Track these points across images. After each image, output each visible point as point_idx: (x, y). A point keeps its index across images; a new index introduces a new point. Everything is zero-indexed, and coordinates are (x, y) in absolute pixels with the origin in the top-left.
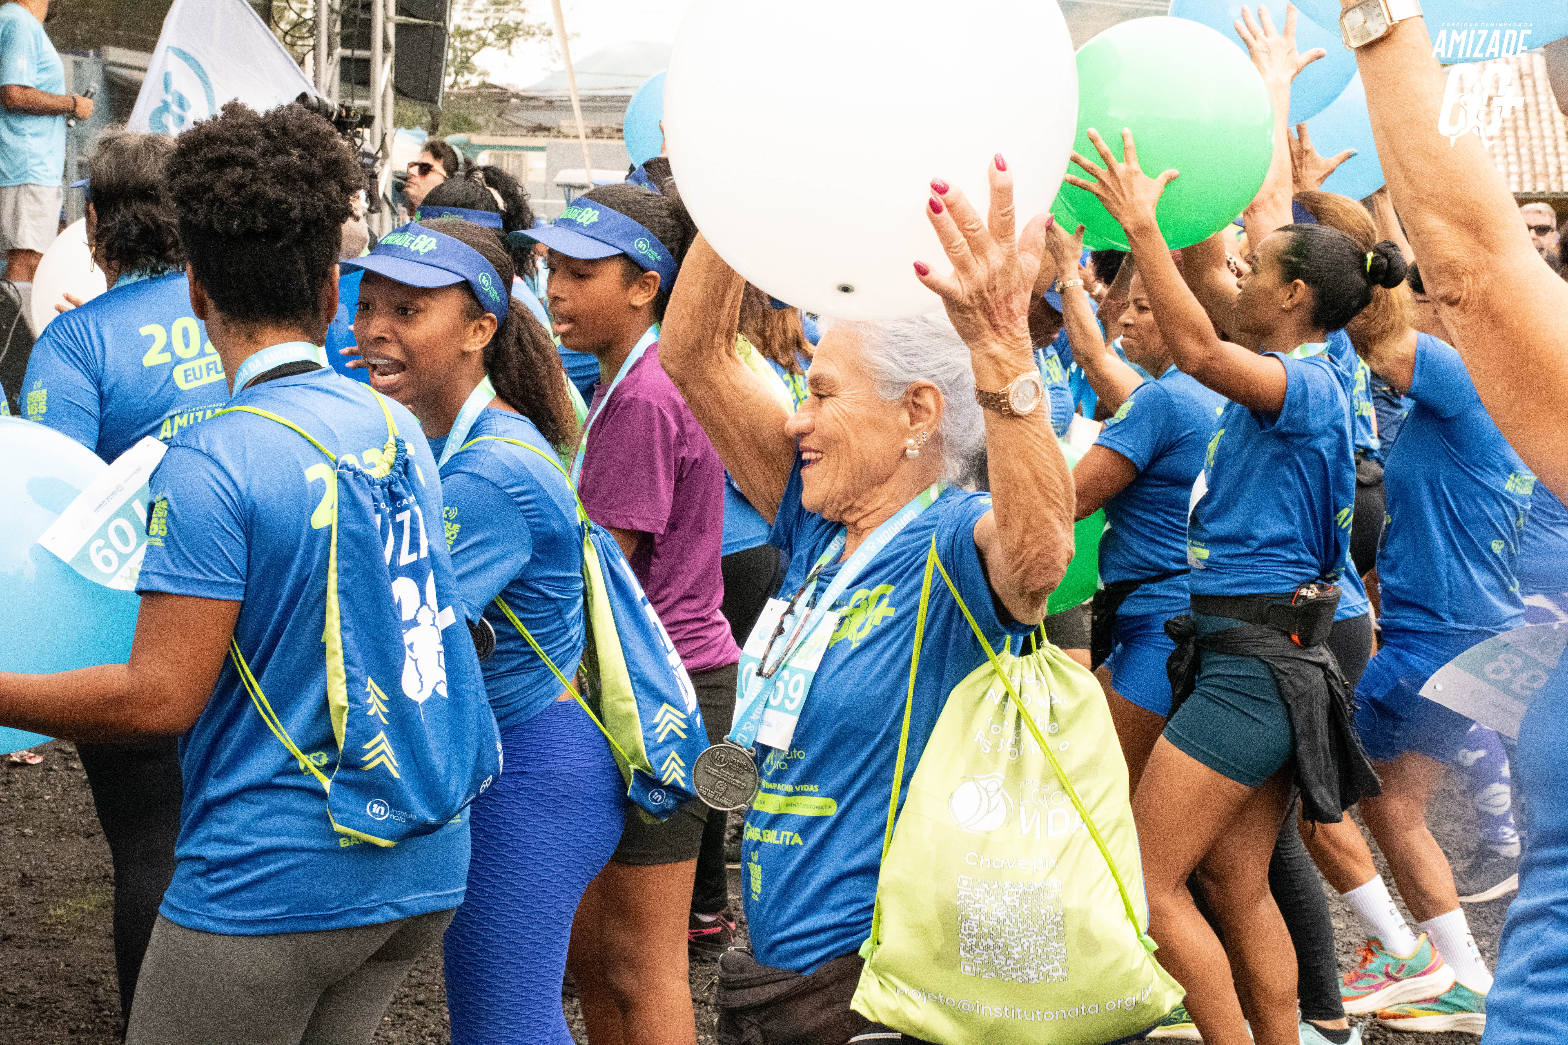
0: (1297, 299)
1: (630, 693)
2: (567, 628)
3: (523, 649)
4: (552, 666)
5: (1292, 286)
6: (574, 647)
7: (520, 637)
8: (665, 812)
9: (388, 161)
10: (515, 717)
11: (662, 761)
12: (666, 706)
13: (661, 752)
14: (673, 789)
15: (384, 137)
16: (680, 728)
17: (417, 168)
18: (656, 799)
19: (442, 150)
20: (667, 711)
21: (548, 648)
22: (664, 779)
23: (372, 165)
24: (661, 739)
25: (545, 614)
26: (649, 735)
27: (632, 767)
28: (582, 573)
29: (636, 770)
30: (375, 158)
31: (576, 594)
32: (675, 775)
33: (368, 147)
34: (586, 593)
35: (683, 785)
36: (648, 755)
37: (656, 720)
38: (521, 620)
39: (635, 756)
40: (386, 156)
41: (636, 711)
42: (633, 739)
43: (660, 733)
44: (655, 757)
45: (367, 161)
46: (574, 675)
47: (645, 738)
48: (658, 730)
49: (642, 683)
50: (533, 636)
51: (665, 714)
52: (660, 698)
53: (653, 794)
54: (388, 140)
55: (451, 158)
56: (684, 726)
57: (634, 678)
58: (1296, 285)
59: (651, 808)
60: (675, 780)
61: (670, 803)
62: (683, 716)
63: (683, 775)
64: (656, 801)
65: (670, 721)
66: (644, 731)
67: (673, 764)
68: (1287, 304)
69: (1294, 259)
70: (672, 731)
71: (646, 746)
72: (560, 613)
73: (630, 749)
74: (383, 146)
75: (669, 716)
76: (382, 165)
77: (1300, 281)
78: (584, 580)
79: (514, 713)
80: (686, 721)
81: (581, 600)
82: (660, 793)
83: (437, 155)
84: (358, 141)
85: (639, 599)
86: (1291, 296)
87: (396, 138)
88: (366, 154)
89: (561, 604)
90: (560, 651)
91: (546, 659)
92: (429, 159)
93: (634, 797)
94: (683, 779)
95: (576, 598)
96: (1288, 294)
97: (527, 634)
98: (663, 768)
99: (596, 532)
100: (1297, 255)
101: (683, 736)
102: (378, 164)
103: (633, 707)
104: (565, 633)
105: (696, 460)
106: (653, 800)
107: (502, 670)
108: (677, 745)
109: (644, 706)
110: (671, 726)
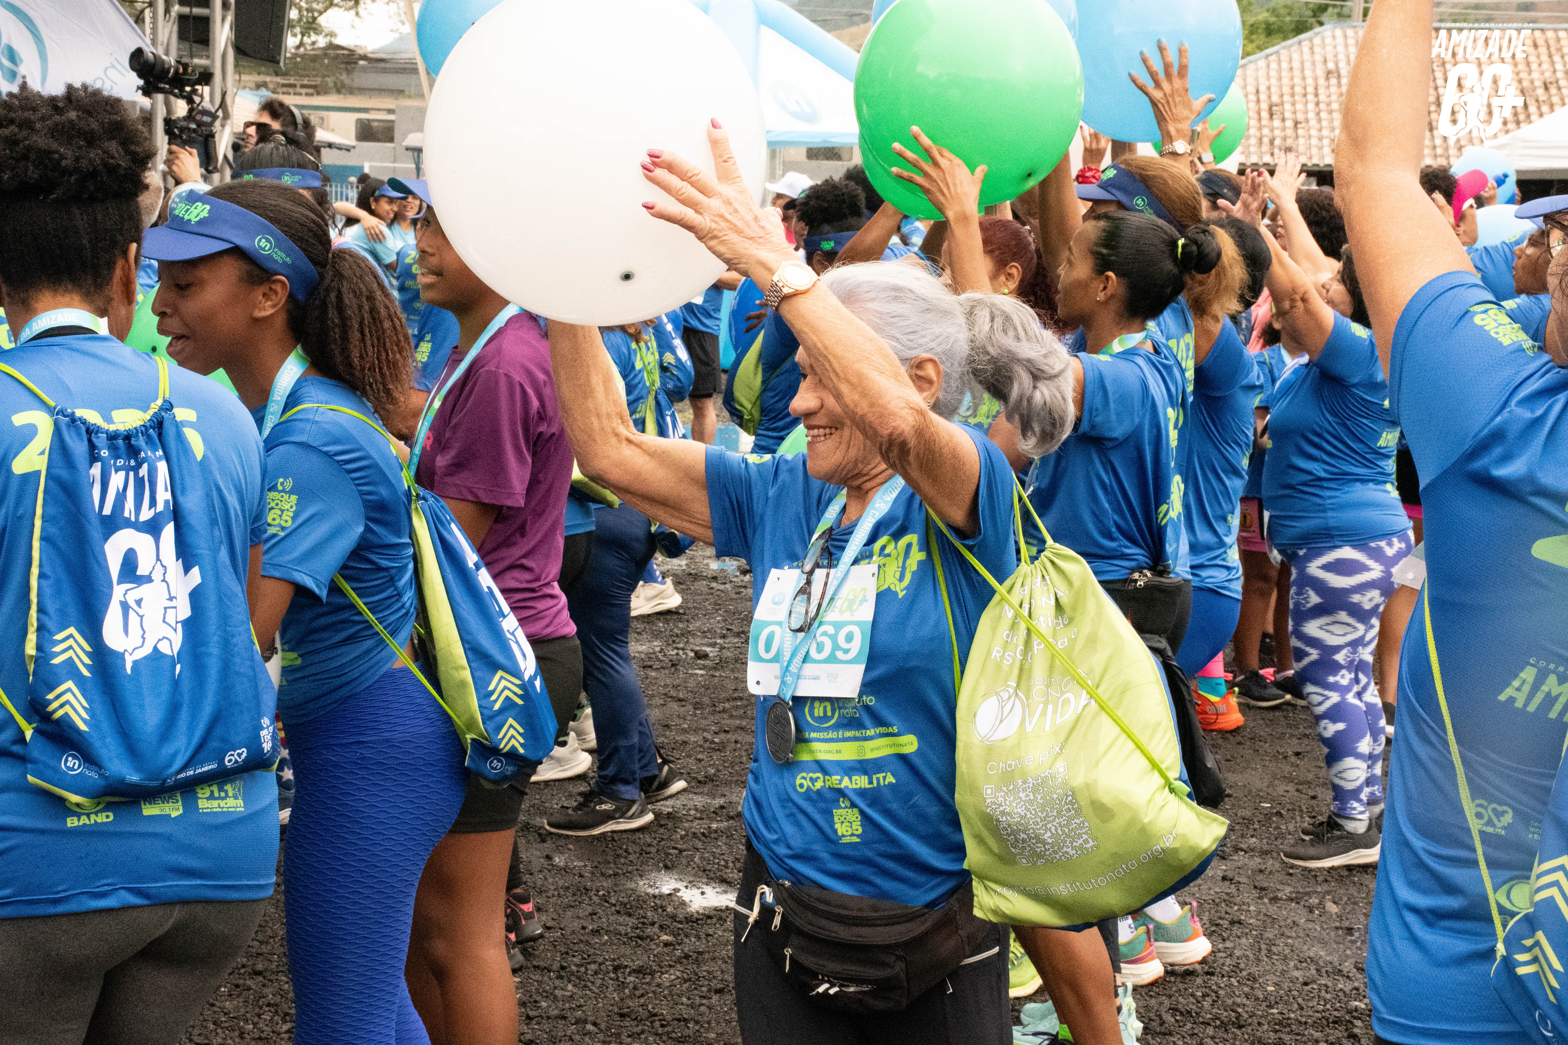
0: (1109, 291)
1: (464, 662)
2: (400, 595)
3: (356, 618)
4: (385, 634)
5: (1104, 278)
6: (407, 613)
7: (352, 606)
8: (504, 778)
9: (229, 122)
10: (348, 688)
11: (499, 728)
12: (500, 673)
13: (498, 719)
14: (512, 755)
15: (224, 95)
16: (515, 694)
17: (253, 128)
18: (494, 767)
19: (280, 111)
20: (502, 678)
21: (381, 615)
22: (502, 746)
23: (211, 124)
24: (497, 706)
25: (379, 581)
26: (484, 703)
27: (468, 737)
28: (411, 538)
29: (473, 740)
30: (214, 117)
31: (406, 561)
32: (513, 742)
33: (206, 104)
34: (417, 559)
35: (521, 751)
36: (484, 723)
37: (491, 688)
38: (353, 589)
39: (471, 725)
40: (226, 116)
41: (470, 679)
42: (469, 707)
43: (496, 701)
44: (491, 725)
45: (207, 119)
46: (408, 642)
47: (480, 707)
48: (493, 698)
49: (474, 651)
50: (365, 604)
51: (500, 681)
52: (495, 666)
53: (492, 762)
54: (228, 99)
55: (289, 118)
56: (520, 692)
57: (467, 646)
58: (1107, 278)
59: (492, 777)
60: (513, 747)
61: (510, 769)
62: (518, 682)
63: (522, 741)
64: (495, 769)
65: (505, 688)
66: (479, 700)
67: (512, 732)
68: (1101, 297)
69: (1105, 251)
70: (507, 698)
71: (482, 714)
72: (392, 581)
73: (465, 717)
74: (223, 105)
75: (504, 683)
76: (223, 126)
77: (1111, 274)
78: (413, 545)
79: (349, 683)
80: (521, 687)
81: (411, 566)
82: (499, 761)
83: (275, 115)
84: (197, 99)
85: (471, 565)
86: (1105, 288)
87: (237, 98)
88: (205, 112)
89: (393, 571)
90: (393, 618)
91: (379, 627)
92: (266, 119)
93: (473, 766)
94: (521, 745)
95: (407, 565)
96: (1102, 287)
97: (360, 603)
98: (500, 736)
99: (424, 499)
100: (1106, 246)
101: (520, 702)
102: (217, 123)
103: (467, 675)
104: (398, 600)
105: (553, 434)
106: (492, 768)
107: (333, 641)
108: (514, 712)
109: (478, 674)
110: (507, 693)
